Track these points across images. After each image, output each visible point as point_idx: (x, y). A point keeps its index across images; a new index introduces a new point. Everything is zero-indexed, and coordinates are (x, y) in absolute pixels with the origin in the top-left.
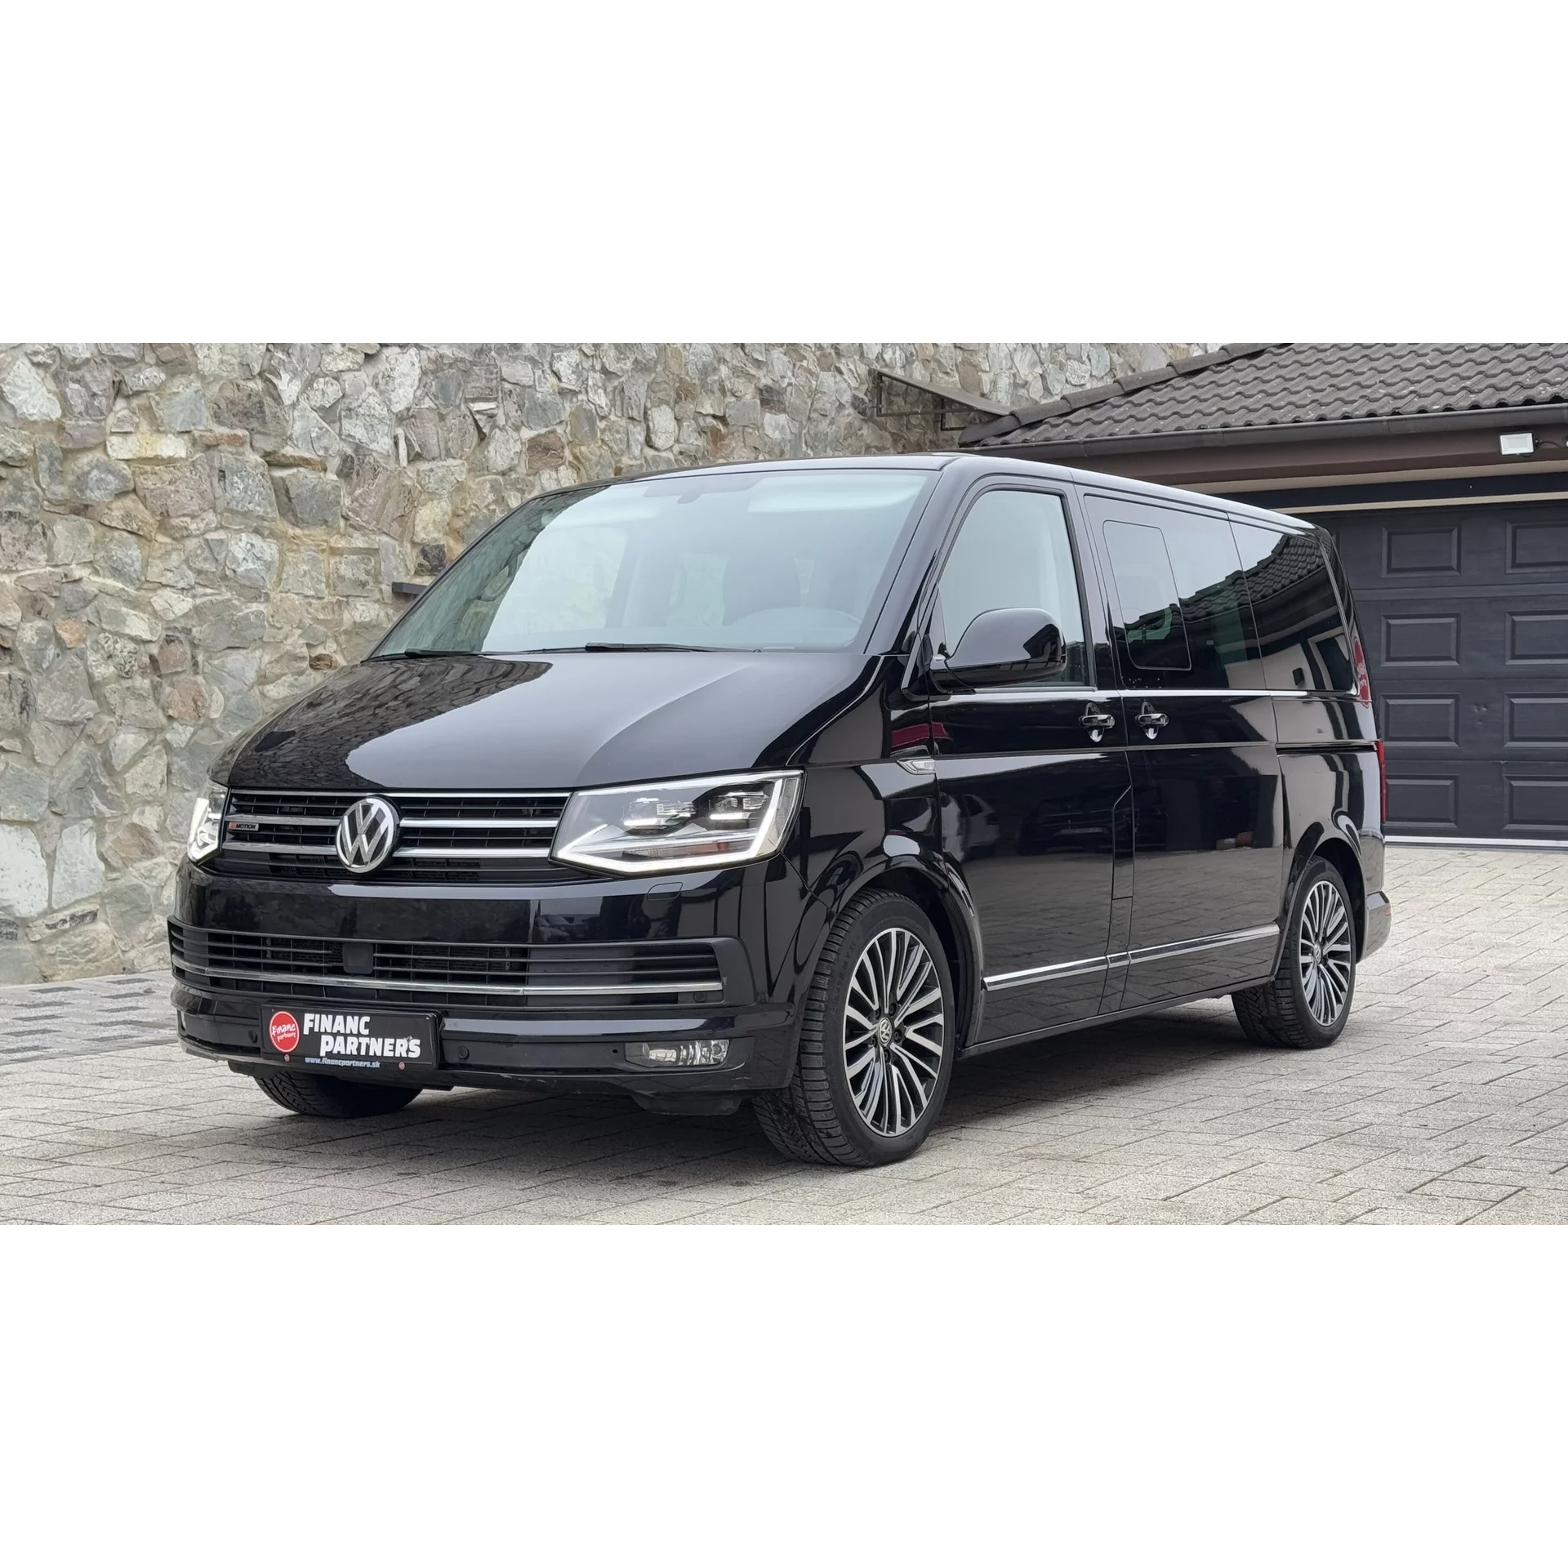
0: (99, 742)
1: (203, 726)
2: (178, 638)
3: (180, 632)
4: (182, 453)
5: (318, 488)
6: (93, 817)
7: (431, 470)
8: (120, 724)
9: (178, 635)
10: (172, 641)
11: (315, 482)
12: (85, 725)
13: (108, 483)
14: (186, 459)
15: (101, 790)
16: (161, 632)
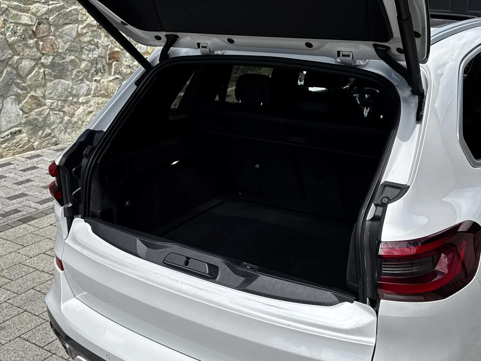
0: (15, 66)
1: (56, 56)
2: (43, 22)
3: (44, 20)
6: (15, 95)
8: (23, 58)
9: (43, 21)
10: (41, 24)
12: (8, 61)
15: (18, 85)
16: (35, 21)
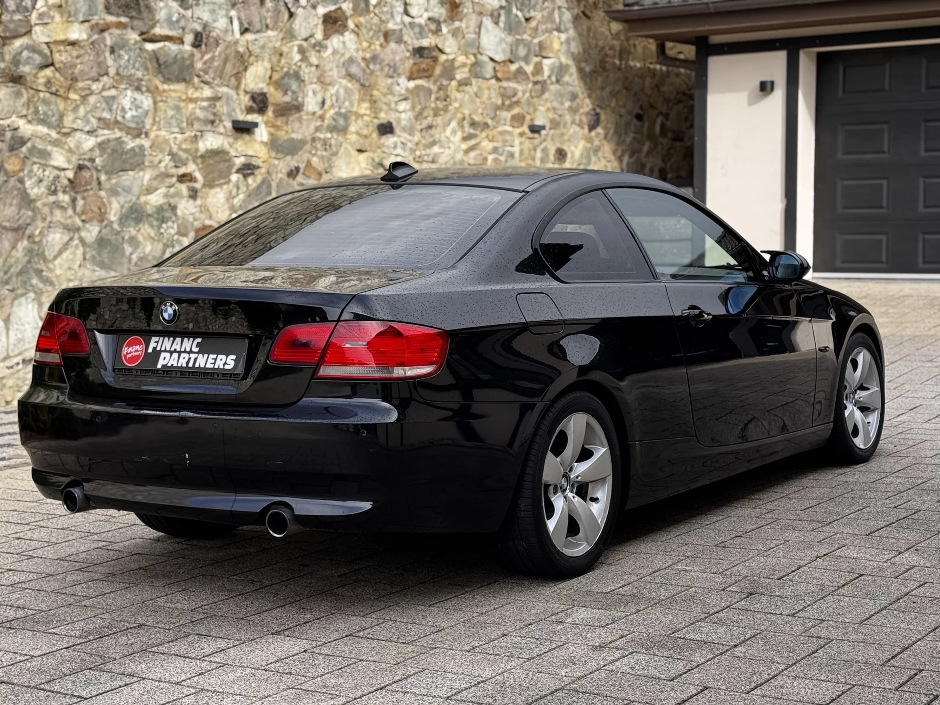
0: (36, 240)
1: (105, 226)
2: (86, 166)
3: (87, 162)
4: (84, 36)
5: (179, 56)
6: (34, 292)
7: (256, 40)
8: (50, 227)
10: (83, 168)
11: (176, 52)
12: (26, 229)
13: (34, 60)
14: (87, 40)
15: (39, 273)
16: (74, 162)
